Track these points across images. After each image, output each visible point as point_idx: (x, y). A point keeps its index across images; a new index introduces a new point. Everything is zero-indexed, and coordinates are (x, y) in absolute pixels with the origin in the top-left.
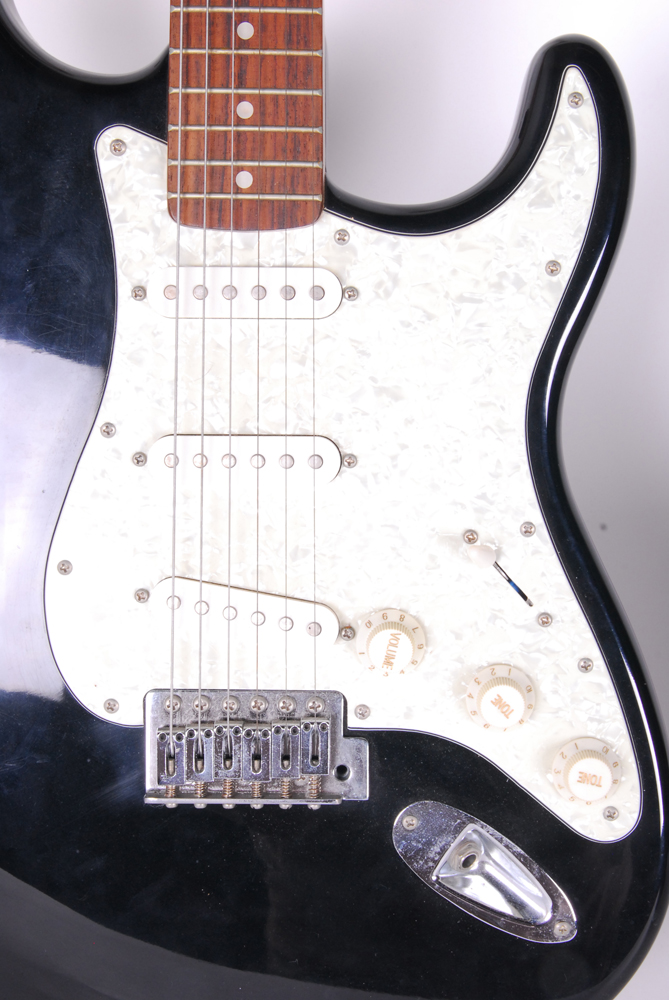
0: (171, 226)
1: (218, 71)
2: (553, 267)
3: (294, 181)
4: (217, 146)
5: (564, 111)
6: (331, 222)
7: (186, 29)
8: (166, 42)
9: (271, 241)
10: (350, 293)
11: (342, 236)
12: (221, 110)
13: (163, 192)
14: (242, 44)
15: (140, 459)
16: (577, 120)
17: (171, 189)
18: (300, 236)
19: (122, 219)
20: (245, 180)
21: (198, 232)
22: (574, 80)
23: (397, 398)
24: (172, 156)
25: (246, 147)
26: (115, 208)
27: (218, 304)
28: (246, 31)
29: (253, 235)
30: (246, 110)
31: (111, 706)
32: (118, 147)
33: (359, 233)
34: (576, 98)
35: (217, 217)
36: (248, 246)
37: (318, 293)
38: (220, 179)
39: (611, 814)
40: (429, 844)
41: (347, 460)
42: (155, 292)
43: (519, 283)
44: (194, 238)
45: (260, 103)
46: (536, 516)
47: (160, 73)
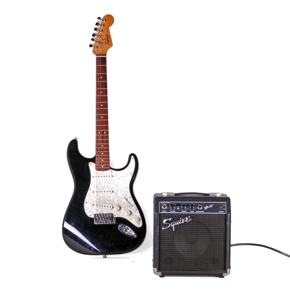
0: (96, 171)
1: (100, 157)
2: (131, 173)
3: (107, 166)
4: (100, 163)
5: (132, 160)
6: (111, 170)
7: (97, 153)
8: (95, 154)
9: (105, 172)
10: (113, 176)
11: (112, 171)
12: (100, 160)
13: (95, 168)
14: (102, 155)
15: (93, 192)
16: (133, 160)
17: (96, 167)
18: (108, 171)
19: (91, 170)
20: (103, 166)
21: (98, 171)
22: (132, 157)
23: (117, 186)
24: (96, 164)
25: (103, 163)
26: (91, 169)
27: (100, 178)
28: (103, 153)
29: (103, 171)
30: (103, 160)
31: (91, 216)
32: (91, 164)
33: (113, 171)
34: (133, 158)
35: (100, 170)
36: (103, 172)
37: (110, 176)
38: (100, 166)
39: (139, 224)
40: (122, 228)
41: (113, 192)
42: (95, 177)
43: (128, 175)
44: (98, 172)
45: (104, 160)
46: (131, 196)
47: (95, 157)
